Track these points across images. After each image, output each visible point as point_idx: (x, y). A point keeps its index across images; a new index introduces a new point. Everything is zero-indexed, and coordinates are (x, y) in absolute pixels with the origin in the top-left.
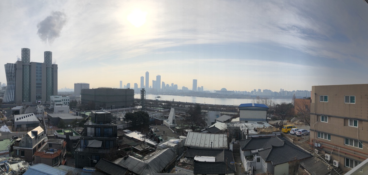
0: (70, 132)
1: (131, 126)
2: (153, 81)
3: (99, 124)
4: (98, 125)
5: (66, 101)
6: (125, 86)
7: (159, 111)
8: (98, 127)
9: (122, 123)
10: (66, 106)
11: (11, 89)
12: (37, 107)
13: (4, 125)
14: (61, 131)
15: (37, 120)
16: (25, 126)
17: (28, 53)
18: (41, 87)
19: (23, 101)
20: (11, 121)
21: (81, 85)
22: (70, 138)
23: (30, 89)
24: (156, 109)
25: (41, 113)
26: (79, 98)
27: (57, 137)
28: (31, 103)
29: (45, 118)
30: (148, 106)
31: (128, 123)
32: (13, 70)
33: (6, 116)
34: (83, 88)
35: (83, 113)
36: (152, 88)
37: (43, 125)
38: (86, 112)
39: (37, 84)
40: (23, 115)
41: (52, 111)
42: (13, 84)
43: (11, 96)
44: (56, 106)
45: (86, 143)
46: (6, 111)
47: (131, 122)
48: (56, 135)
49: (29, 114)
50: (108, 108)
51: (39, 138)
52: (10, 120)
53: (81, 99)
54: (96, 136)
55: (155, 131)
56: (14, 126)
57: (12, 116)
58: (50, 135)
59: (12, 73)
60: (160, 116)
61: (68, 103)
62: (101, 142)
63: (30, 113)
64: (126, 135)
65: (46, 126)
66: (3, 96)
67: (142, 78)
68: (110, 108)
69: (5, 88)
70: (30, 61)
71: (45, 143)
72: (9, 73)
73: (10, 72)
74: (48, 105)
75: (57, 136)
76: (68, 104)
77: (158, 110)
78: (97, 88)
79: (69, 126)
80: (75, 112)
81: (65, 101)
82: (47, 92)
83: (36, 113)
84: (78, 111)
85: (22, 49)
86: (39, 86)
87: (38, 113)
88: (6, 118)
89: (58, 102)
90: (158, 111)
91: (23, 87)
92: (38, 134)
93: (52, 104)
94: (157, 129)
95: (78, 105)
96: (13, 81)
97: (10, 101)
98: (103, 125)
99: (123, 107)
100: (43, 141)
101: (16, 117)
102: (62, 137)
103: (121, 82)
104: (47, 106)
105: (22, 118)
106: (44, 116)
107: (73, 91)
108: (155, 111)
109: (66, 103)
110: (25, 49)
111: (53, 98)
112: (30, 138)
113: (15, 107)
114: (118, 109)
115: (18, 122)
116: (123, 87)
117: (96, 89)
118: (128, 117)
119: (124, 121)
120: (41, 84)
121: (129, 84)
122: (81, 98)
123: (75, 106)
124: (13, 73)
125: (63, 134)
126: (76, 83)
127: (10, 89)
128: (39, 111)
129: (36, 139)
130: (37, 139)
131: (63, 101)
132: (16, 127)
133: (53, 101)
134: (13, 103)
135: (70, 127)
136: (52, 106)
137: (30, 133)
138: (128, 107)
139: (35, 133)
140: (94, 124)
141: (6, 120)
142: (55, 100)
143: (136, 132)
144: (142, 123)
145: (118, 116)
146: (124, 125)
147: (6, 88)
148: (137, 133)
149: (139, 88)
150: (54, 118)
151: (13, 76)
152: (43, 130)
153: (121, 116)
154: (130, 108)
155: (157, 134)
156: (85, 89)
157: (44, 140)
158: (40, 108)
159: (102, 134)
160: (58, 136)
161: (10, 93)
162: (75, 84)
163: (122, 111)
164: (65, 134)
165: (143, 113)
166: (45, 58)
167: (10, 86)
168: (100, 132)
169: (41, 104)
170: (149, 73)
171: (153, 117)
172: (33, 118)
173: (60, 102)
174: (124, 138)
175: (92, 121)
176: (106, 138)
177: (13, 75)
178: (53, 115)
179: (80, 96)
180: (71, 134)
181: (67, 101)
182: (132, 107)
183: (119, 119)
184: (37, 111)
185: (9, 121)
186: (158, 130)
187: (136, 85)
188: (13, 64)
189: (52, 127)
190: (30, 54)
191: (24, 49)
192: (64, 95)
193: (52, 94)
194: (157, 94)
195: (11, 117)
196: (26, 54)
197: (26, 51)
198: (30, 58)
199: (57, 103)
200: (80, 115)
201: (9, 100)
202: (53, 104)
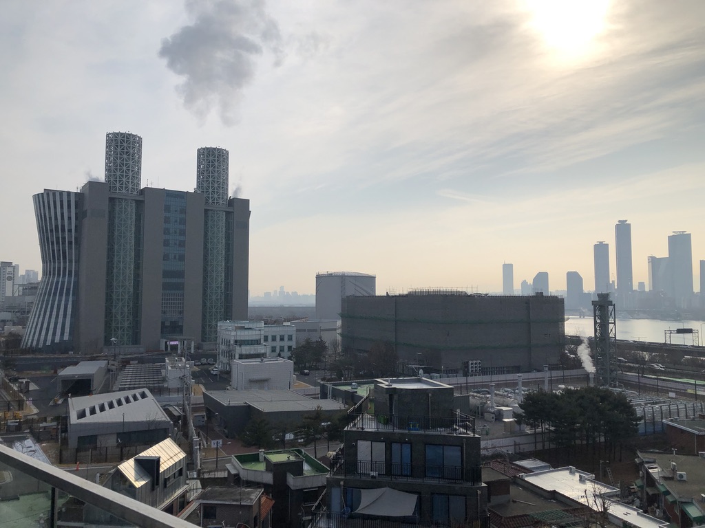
0: (292, 458)
1: (553, 446)
2: (654, 261)
3: (406, 429)
4: (402, 434)
5: (282, 344)
6: (524, 283)
7: (690, 391)
8: (401, 441)
9: (510, 431)
10: (281, 361)
11: (61, 295)
12: (164, 367)
13: (25, 438)
14: (255, 459)
15: (162, 417)
16: (112, 442)
17: (131, 151)
18: (180, 287)
19: (107, 342)
20: (52, 420)
21: (343, 279)
22: (292, 481)
23: (137, 297)
24: (669, 385)
25: (178, 390)
26: (335, 330)
27: (237, 480)
28: (142, 350)
29: (195, 410)
30: (630, 369)
31: (535, 434)
32: (70, 218)
33: (35, 403)
34: (350, 291)
35: (348, 388)
36: (647, 289)
37: (186, 435)
38: (360, 384)
39: (166, 274)
40: (104, 398)
41: (223, 379)
42: (70, 272)
43: (60, 320)
44: (239, 361)
45: (351, 502)
46: (37, 384)
47: (552, 428)
48: (233, 472)
49: (130, 393)
50: (451, 372)
51: (165, 486)
52: (49, 419)
53: (342, 335)
54: (390, 475)
55: (665, 478)
56: (65, 442)
57: (60, 402)
58: (209, 472)
59: (63, 230)
60: (690, 413)
61: (290, 348)
62: (414, 498)
63: (134, 388)
64: (527, 479)
65: (196, 438)
66: (22, 322)
67: (601, 251)
68: (461, 372)
69: (36, 288)
70: (139, 184)
71: (188, 503)
72: (51, 231)
73: (57, 226)
74: (207, 356)
75: (237, 477)
76: (286, 353)
77: (680, 386)
78: (406, 292)
79: (289, 436)
80: (315, 384)
81: (274, 344)
82: (204, 305)
83: (158, 391)
84: (329, 380)
85: (108, 135)
86: (173, 282)
87: (168, 390)
88: (35, 411)
89: (248, 347)
90: (682, 394)
91: (109, 285)
92: (161, 470)
93: (223, 352)
94: (674, 470)
95: (330, 357)
96: (71, 261)
97: (53, 341)
98: (422, 432)
99: (517, 369)
100: (183, 496)
101: (77, 404)
102: (259, 479)
103: (508, 269)
104: (204, 360)
105: (102, 409)
106: (189, 399)
107: (313, 302)
108: (667, 392)
109: (282, 349)
110: (119, 138)
111: (227, 330)
112: (132, 486)
113: (76, 364)
114: (495, 377)
115: (86, 425)
116: (517, 290)
117: (401, 296)
118: (535, 408)
119: (519, 422)
120: (180, 274)
121: (542, 277)
122: (339, 331)
123: (319, 361)
124: (70, 231)
125: (261, 467)
126: (323, 271)
127: (55, 294)
128: (173, 383)
129: (153, 489)
130: (159, 489)
131: (270, 343)
132: (73, 443)
133: (227, 343)
134: (66, 351)
135: (292, 443)
136: (225, 360)
137: (128, 468)
138: (539, 371)
139: (149, 467)
140: (384, 429)
141: (35, 417)
142: (238, 338)
143: (572, 473)
144: (602, 439)
145: (492, 403)
146: (518, 440)
147: (39, 291)
148: (577, 475)
149: (589, 294)
150: (229, 407)
151: (70, 243)
152: (182, 455)
153: (507, 406)
154: (546, 375)
155: (675, 492)
156: (358, 294)
157: (187, 492)
158: (176, 369)
159: (419, 469)
160: (244, 476)
161: (55, 310)
162: (319, 277)
163: (513, 385)
164: (271, 467)
165: (605, 397)
166: (200, 173)
167: (57, 283)
168: (407, 460)
169: (179, 352)
170: (629, 225)
171: (658, 419)
172: (146, 410)
173: (256, 347)
174: (514, 490)
175: (377, 416)
176: (435, 482)
177: (70, 236)
178: (227, 398)
179: (339, 323)
180: (296, 468)
181: (286, 343)
182: (558, 369)
183: (499, 416)
184: (164, 380)
185: (46, 421)
186: (681, 476)
187: (574, 279)
188: (69, 193)
189: (220, 441)
190: (140, 157)
191: (116, 135)
192: (272, 317)
193: (227, 316)
194: (677, 318)
195: (56, 405)
196: (125, 156)
197: (125, 145)
198: (139, 173)
199: (246, 350)
200: (336, 395)
201: (50, 338)
202: (230, 355)
